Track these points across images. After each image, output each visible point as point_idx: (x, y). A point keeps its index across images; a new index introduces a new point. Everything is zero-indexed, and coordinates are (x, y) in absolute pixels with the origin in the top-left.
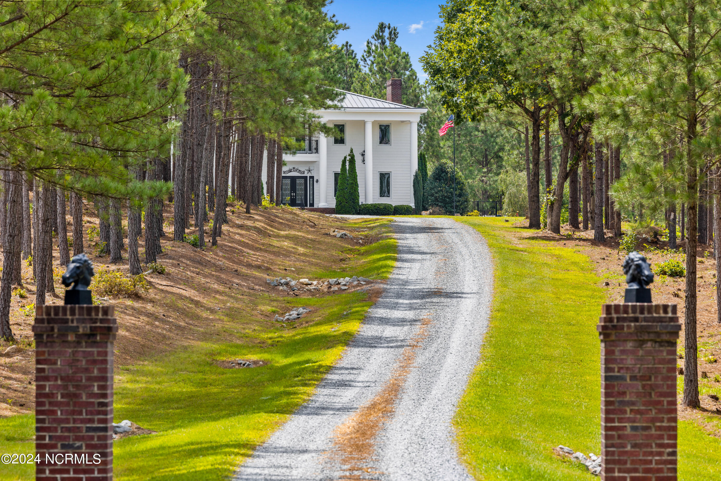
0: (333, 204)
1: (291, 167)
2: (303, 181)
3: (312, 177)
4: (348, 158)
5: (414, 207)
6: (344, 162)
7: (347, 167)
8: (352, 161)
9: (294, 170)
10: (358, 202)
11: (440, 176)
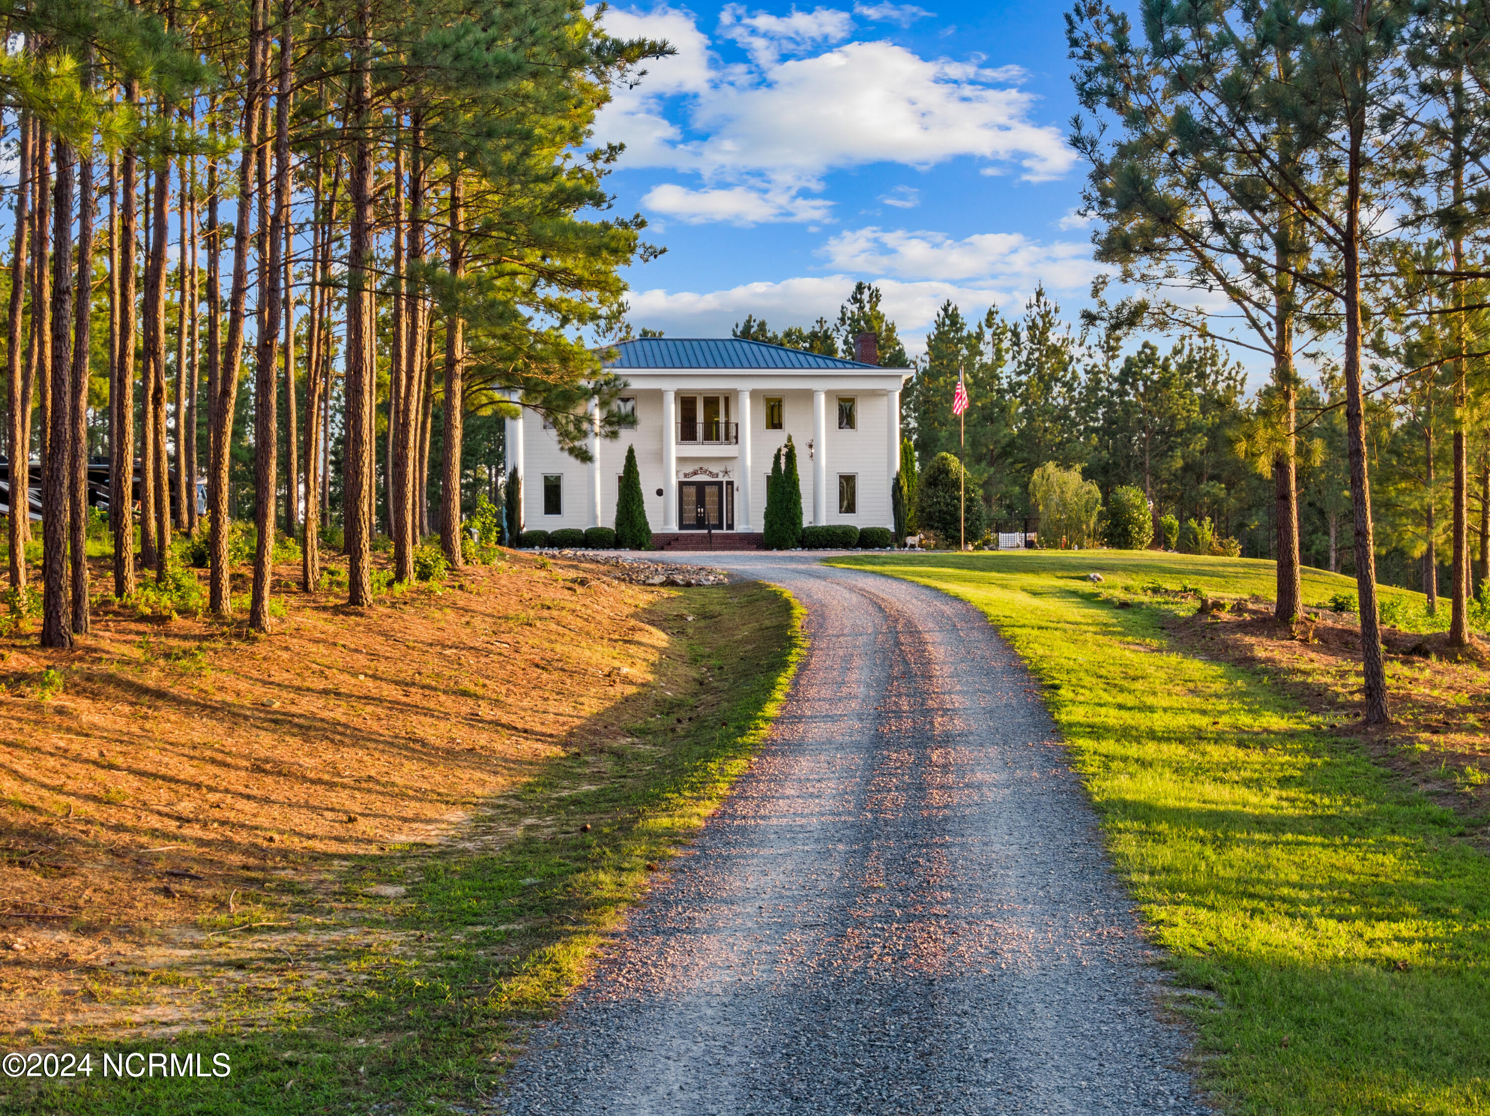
0: (758, 526)
1: (697, 467)
2: (715, 489)
3: (730, 483)
4: (784, 451)
5: (892, 529)
6: (777, 457)
7: (783, 467)
8: (791, 456)
9: (703, 471)
10: (801, 523)
11: (936, 479)
